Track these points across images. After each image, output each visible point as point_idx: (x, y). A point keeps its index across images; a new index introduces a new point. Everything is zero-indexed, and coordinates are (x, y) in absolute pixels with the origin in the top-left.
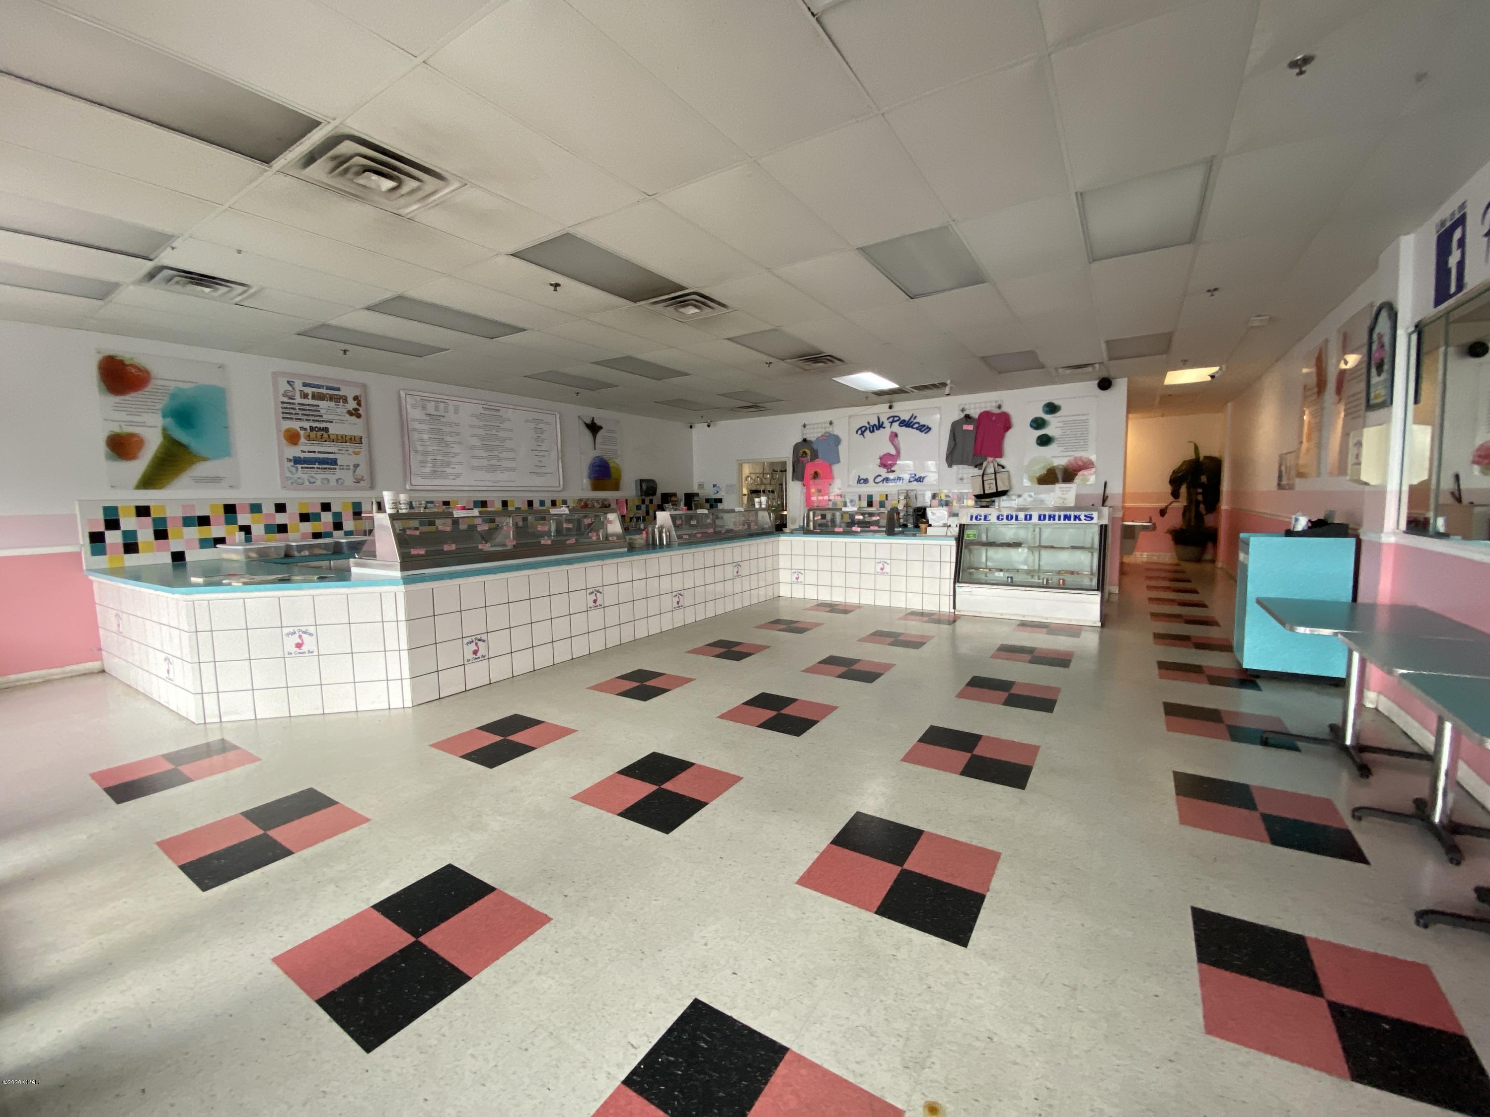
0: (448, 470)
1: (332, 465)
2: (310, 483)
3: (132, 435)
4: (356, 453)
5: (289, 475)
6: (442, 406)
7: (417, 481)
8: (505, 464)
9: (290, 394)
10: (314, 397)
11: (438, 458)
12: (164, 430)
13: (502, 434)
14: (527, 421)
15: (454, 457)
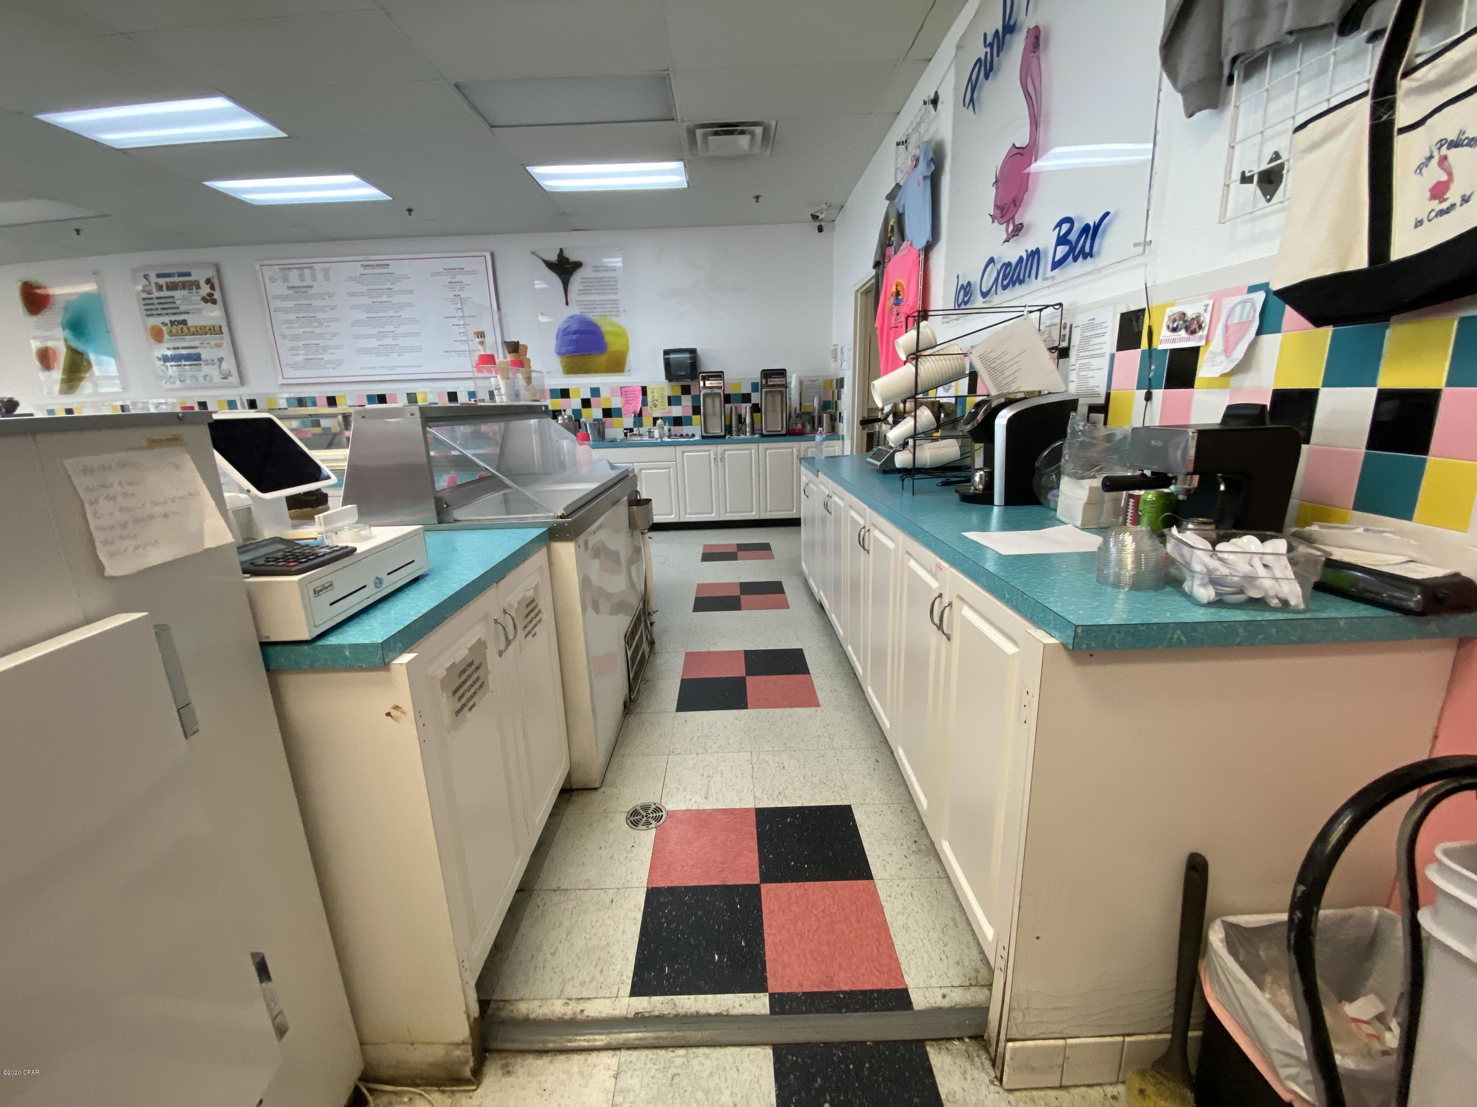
0: (326, 357)
2: (181, 381)
3: (49, 348)
4: (218, 346)
5: (161, 374)
6: (307, 273)
7: (290, 373)
9: (146, 288)
10: (168, 288)
11: (311, 342)
12: (66, 341)
13: (396, 299)
15: (331, 339)
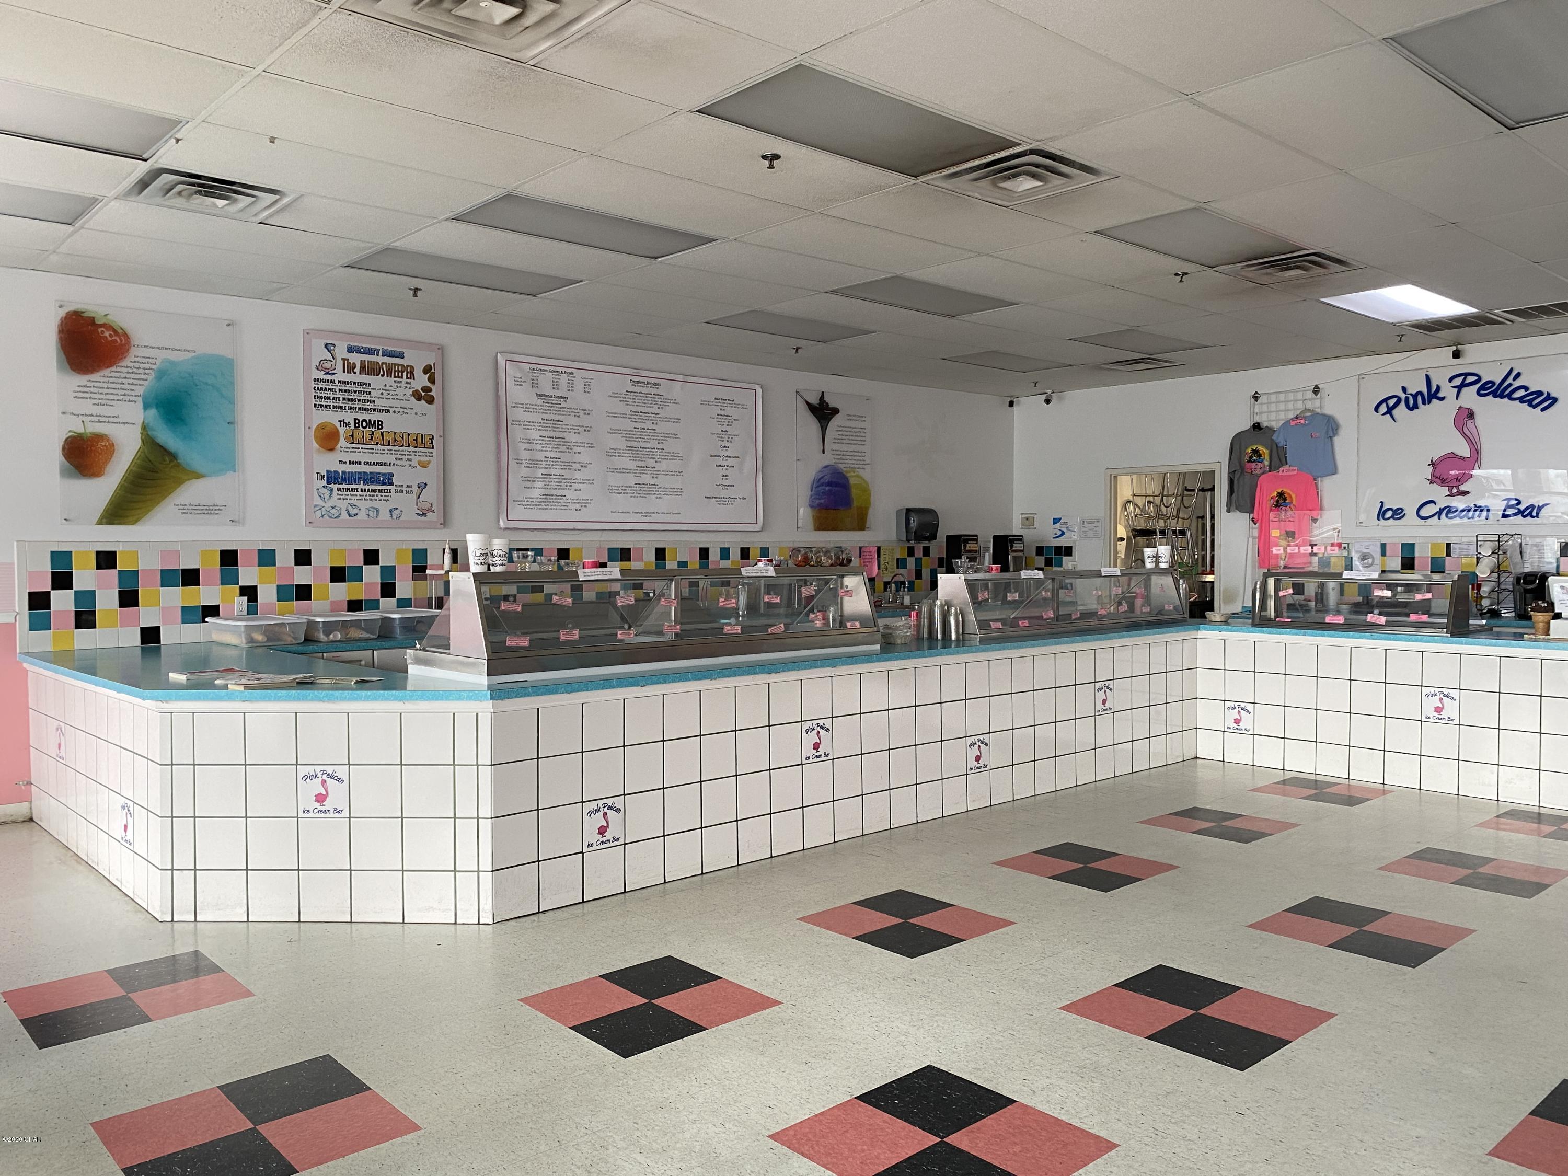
0: (570, 494)
1: (384, 484)
2: (350, 515)
3: (99, 437)
4: (424, 465)
5: (318, 501)
6: (564, 379)
7: (518, 512)
8: (663, 481)
9: (327, 365)
10: (363, 370)
11: (553, 472)
12: (145, 428)
13: (661, 427)
14: (708, 403)
15: (579, 470)
